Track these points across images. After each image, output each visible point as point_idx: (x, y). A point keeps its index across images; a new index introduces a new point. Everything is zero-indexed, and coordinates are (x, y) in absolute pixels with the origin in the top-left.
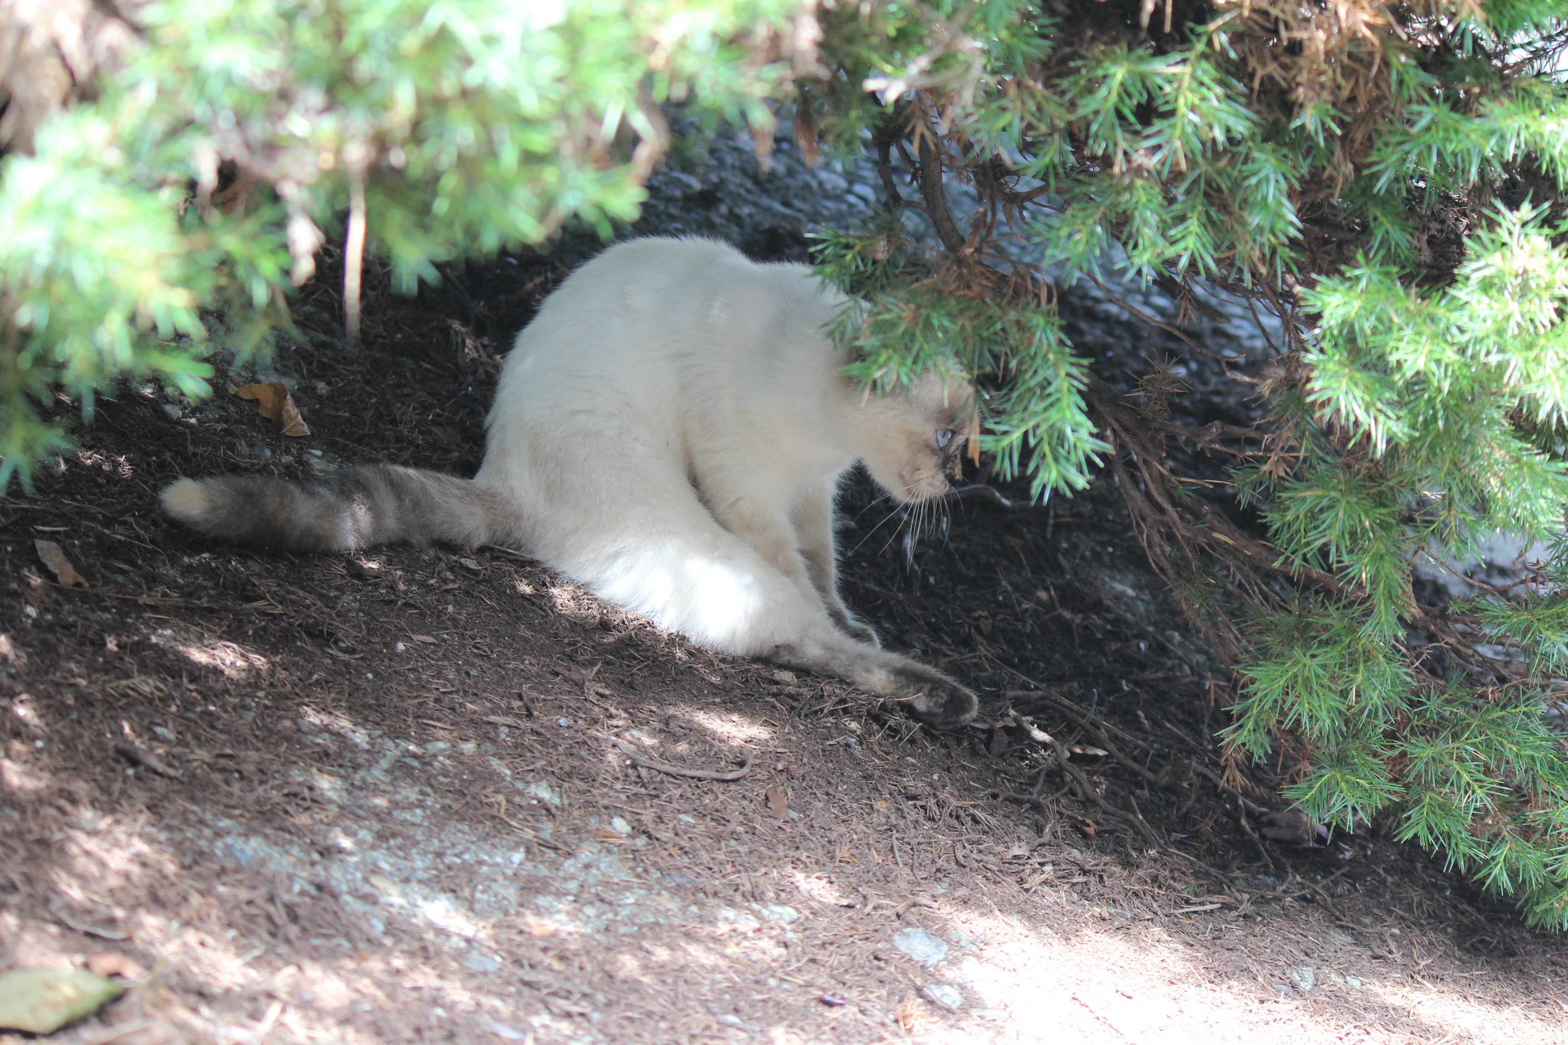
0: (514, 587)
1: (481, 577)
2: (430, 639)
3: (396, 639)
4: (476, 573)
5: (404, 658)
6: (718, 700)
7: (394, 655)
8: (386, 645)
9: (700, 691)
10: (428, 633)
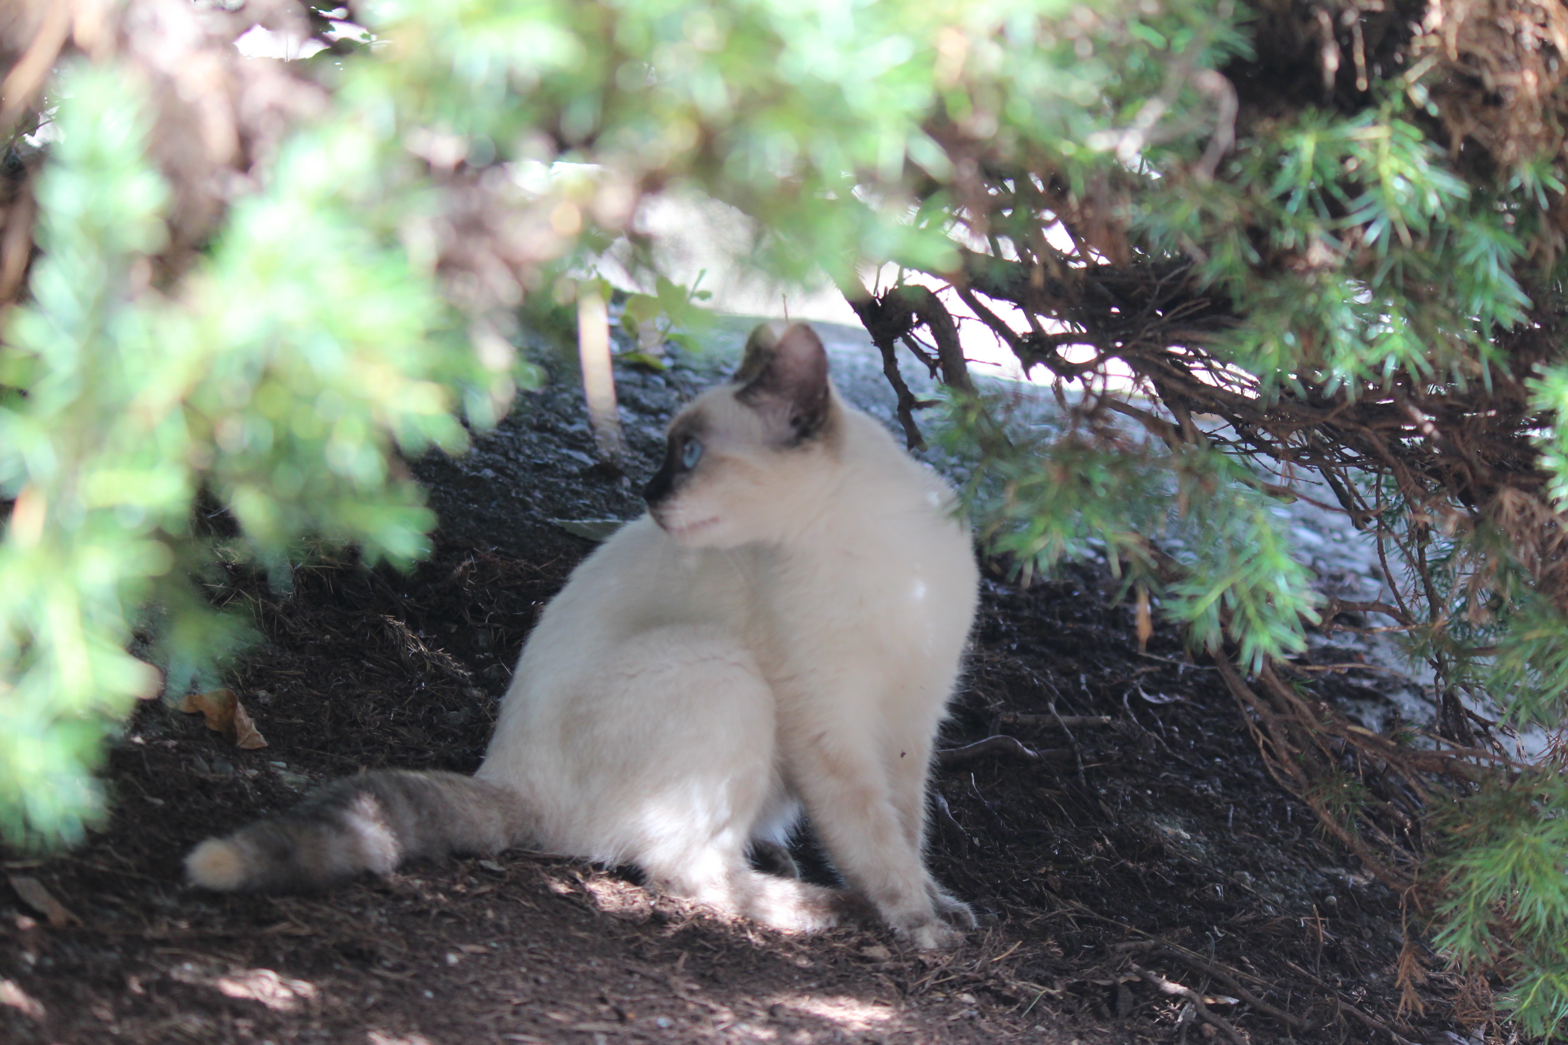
0: (546, 887)
1: (507, 879)
2: (480, 949)
3: (443, 951)
4: (500, 875)
5: (461, 970)
6: (813, 985)
7: (448, 969)
8: (435, 959)
9: (790, 977)
10: (474, 942)
